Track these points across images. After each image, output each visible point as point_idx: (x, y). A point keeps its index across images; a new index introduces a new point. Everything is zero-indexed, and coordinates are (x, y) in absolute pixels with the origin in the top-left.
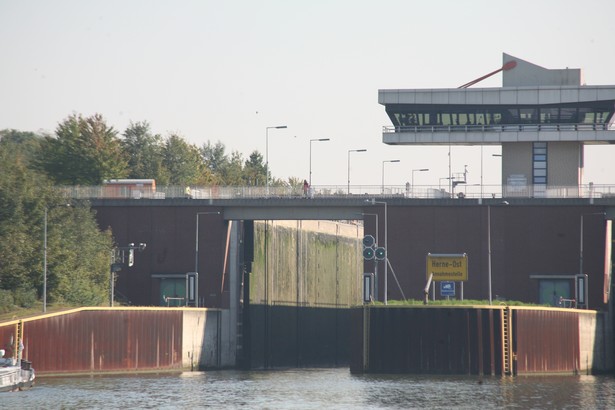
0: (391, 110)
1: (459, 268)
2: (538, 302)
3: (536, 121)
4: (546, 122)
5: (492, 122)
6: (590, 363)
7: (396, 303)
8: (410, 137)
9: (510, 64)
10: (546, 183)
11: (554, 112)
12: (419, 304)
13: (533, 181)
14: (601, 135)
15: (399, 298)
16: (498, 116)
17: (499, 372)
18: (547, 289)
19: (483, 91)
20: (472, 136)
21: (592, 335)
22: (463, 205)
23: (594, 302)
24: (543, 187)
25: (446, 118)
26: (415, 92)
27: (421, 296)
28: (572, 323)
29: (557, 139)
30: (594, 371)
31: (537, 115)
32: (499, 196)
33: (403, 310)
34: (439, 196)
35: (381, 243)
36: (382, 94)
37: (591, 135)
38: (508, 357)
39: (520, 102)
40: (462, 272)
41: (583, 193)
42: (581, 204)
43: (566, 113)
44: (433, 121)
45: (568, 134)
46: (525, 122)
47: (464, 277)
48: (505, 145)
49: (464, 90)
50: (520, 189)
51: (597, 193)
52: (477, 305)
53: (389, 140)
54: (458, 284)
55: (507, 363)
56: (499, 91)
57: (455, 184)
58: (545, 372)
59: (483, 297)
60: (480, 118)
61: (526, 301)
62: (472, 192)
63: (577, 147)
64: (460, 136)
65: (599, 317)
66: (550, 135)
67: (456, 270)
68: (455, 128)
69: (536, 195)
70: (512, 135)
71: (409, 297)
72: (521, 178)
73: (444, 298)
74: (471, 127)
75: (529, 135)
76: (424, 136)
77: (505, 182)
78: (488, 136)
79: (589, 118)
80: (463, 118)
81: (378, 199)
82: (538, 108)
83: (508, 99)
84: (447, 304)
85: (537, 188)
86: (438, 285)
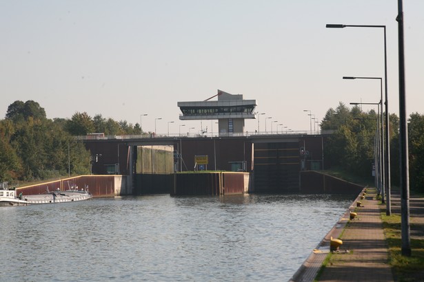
0: (182, 108)
1: (205, 160)
2: (231, 171)
3: (229, 111)
4: (232, 112)
5: (215, 112)
6: (247, 190)
8: (188, 117)
9: (220, 93)
11: (235, 108)
12: (193, 172)
13: (229, 131)
14: (250, 116)
15: (186, 171)
16: (217, 110)
17: (218, 194)
18: (234, 166)
19: (212, 102)
20: (209, 117)
21: (248, 180)
22: (206, 139)
23: (248, 170)
24: (232, 133)
25: (200, 111)
26: (190, 103)
27: (193, 170)
28: (242, 177)
29: (236, 117)
30: (249, 192)
31: (229, 109)
32: (218, 136)
33: (187, 174)
34: (198, 137)
35: (180, 153)
36: (179, 103)
37: (247, 116)
38: (221, 188)
39: (224, 106)
41: (245, 135)
42: (244, 138)
43: (238, 109)
44: (196, 112)
45: (239, 116)
46: (226, 112)
47: (207, 163)
48: (219, 119)
49: (205, 102)
50: (225, 134)
51: (249, 135)
52: (211, 172)
53: (181, 118)
54: (205, 165)
55: (221, 191)
56: (217, 102)
57: (203, 132)
58: (233, 193)
59: (213, 169)
60: (211, 111)
61: (227, 170)
62: (209, 135)
63: (242, 120)
64: (205, 117)
65: (250, 175)
66: (233, 116)
68: (203, 114)
69: (230, 136)
70: (221, 116)
71: (189, 170)
72: (225, 130)
73: (200, 170)
74: (208, 114)
75: (227, 116)
76: (193, 117)
77: (220, 132)
78: (214, 117)
79: (246, 110)
80: (205, 111)
81: (178, 138)
82: (230, 107)
83: (220, 105)
84: (201, 172)
85: (230, 133)
86: (198, 166)
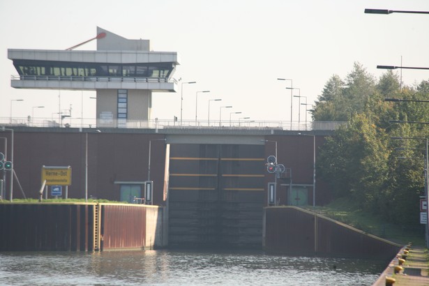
0: (17, 63)
1: (64, 176)
2: (119, 200)
3: (119, 75)
4: (127, 75)
5: (89, 75)
6: (153, 242)
7: (19, 201)
8: (31, 83)
9: (101, 35)
10: (126, 118)
11: (132, 69)
12: (35, 202)
13: (117, 116)
14: (163, 86)
15: (21, 197)
16: (93, 71)
17: (90, 249)
18: (126, 191)
19: (83, 53)
20: (75, 84)
21: (155, 222)
22: (69, 132)
23: (157, 200)
24: (124, 121)
25: (57, 71)
26: (35, 52)
27: (37, 196)
28: (141, 215)
29: (134, 88)
30: (155, 247)
31: (120, 70)
32: (94, 126)
33: (24, 206)
34: (52, 125)
35: (9, 159)
36: (10, 52)
37: (157, 86)
38: (97, 238)
39: (109, 62)
40: (67, 179)
41: (151, 125)
42: (149, 133)
43: (140, 70)
44: (48, 73)
45: (141, 85)
46: (113, 75)
47: (69, 183)
48: (98, 91)
49: (69, 52)
50: (109, 122)
51: (160, 126)
52: (77, 202)
53: (15, 85)
54: (64, 187)
55: (96, 242)
56: (94, 53)
57: (63, 117)
58: (122, 249)
59: (81, 196)
60: (81, 72)
61: (111, 199)
62: (75, 123)
63: (148, 93)
64: (67, 84)
65: (160, 210)
66: (129, 84)
67: (63, 178)
68: (63, 78)
69: (120, 126)
70: (103, 84)
71: (28, 196)
72: (110, 114)
73: (53, 197)
74: (75, 78)
75: (115, 84)
76: (40, 83)
77: (98, 117)
78: (87, 84)
79: (155, 74)
80: (69, 71)
81: (7, 127)
82: (121, 66)
83: (100, 59)
84: (56, 201)
85: (120, 121)
86: (50, 188)
